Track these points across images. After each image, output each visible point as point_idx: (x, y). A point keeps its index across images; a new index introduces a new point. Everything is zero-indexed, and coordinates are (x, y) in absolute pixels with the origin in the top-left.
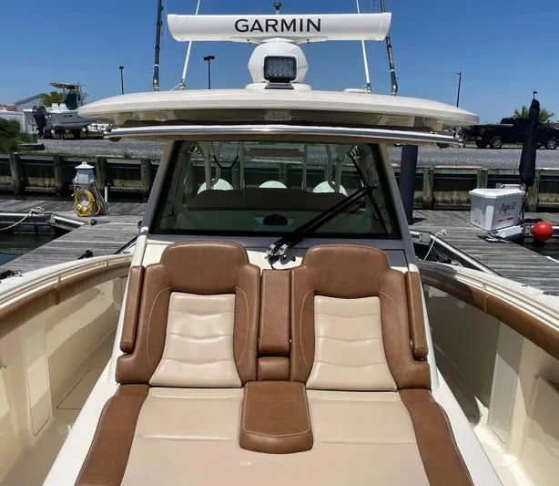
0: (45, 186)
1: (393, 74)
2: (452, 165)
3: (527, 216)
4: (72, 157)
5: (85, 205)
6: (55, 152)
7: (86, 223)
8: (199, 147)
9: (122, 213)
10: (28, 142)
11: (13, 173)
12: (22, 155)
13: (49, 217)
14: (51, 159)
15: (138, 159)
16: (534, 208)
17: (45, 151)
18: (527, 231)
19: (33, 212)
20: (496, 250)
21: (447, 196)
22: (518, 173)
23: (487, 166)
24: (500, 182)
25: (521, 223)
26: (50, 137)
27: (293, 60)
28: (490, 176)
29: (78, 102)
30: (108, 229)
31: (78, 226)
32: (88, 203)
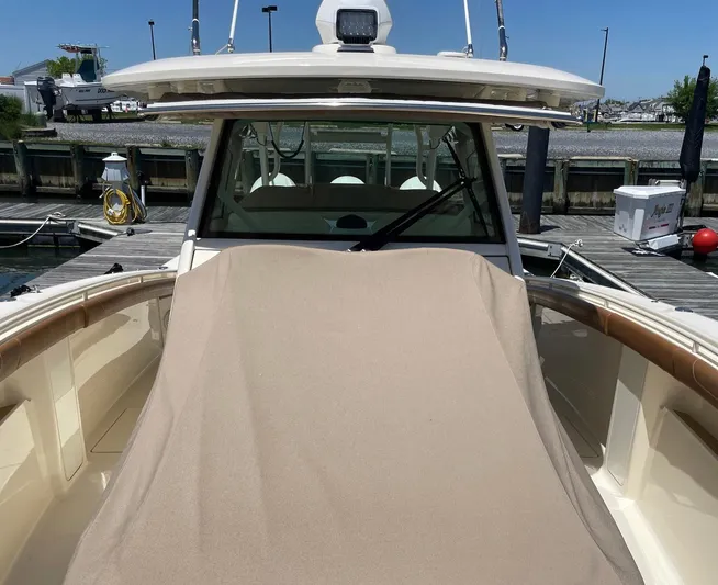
0: (61, 185)
1: (503, 31)
2: (593, 155)
3: (687, 222)
4: (95, 146)
5: (117, 210)
6: (71, 139)
7: (121, 233)
8: (253, 129)
9: (165, 220)
10: (34, 126)
11: (19, 169)
12: (30, 144)
13: (72, 226)
14: (68, 149)
15: (180, 149)
16: (697, 213)
17: (59, 139)
18: (686, 242)
19: (50, 219)
20: (645, 265)
21: (585, 198)
22: (678, 166)
23: (638, 158)
24: (654, 177)
25: (679, 231)
26: (63, 120)
27: (373, 13)
28: (642, 170)
29: (96, 72)
30: (150, 241)
31: (111, 236)
32: (121, 207)
